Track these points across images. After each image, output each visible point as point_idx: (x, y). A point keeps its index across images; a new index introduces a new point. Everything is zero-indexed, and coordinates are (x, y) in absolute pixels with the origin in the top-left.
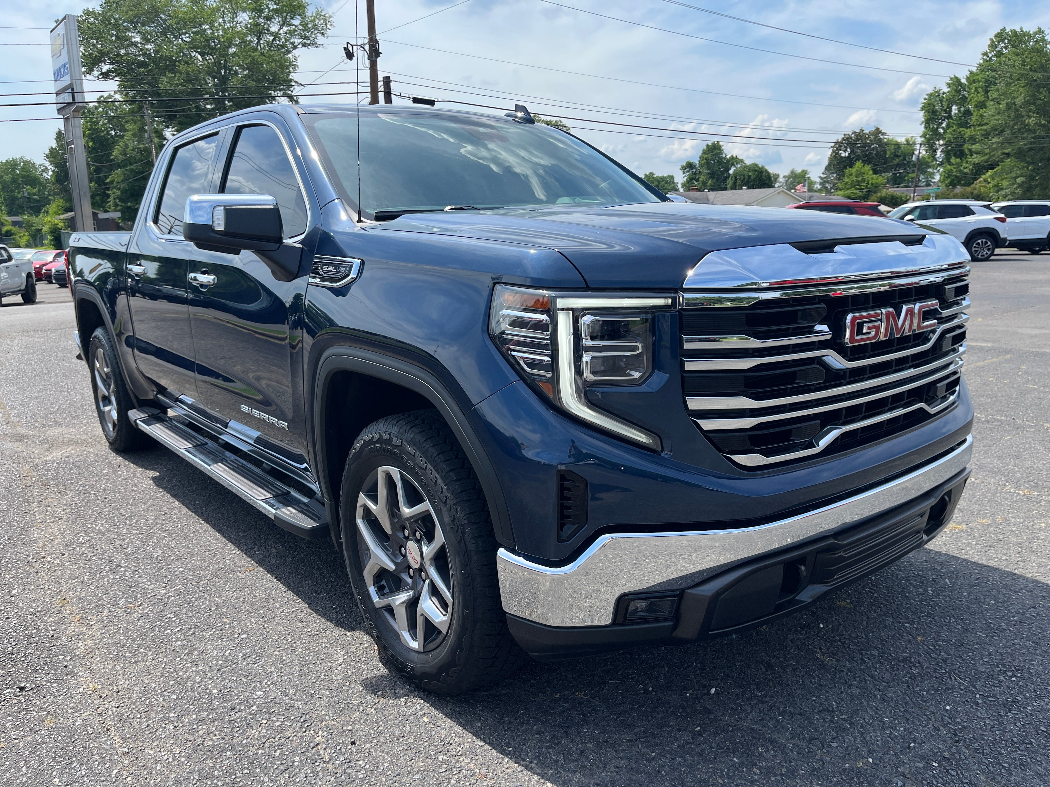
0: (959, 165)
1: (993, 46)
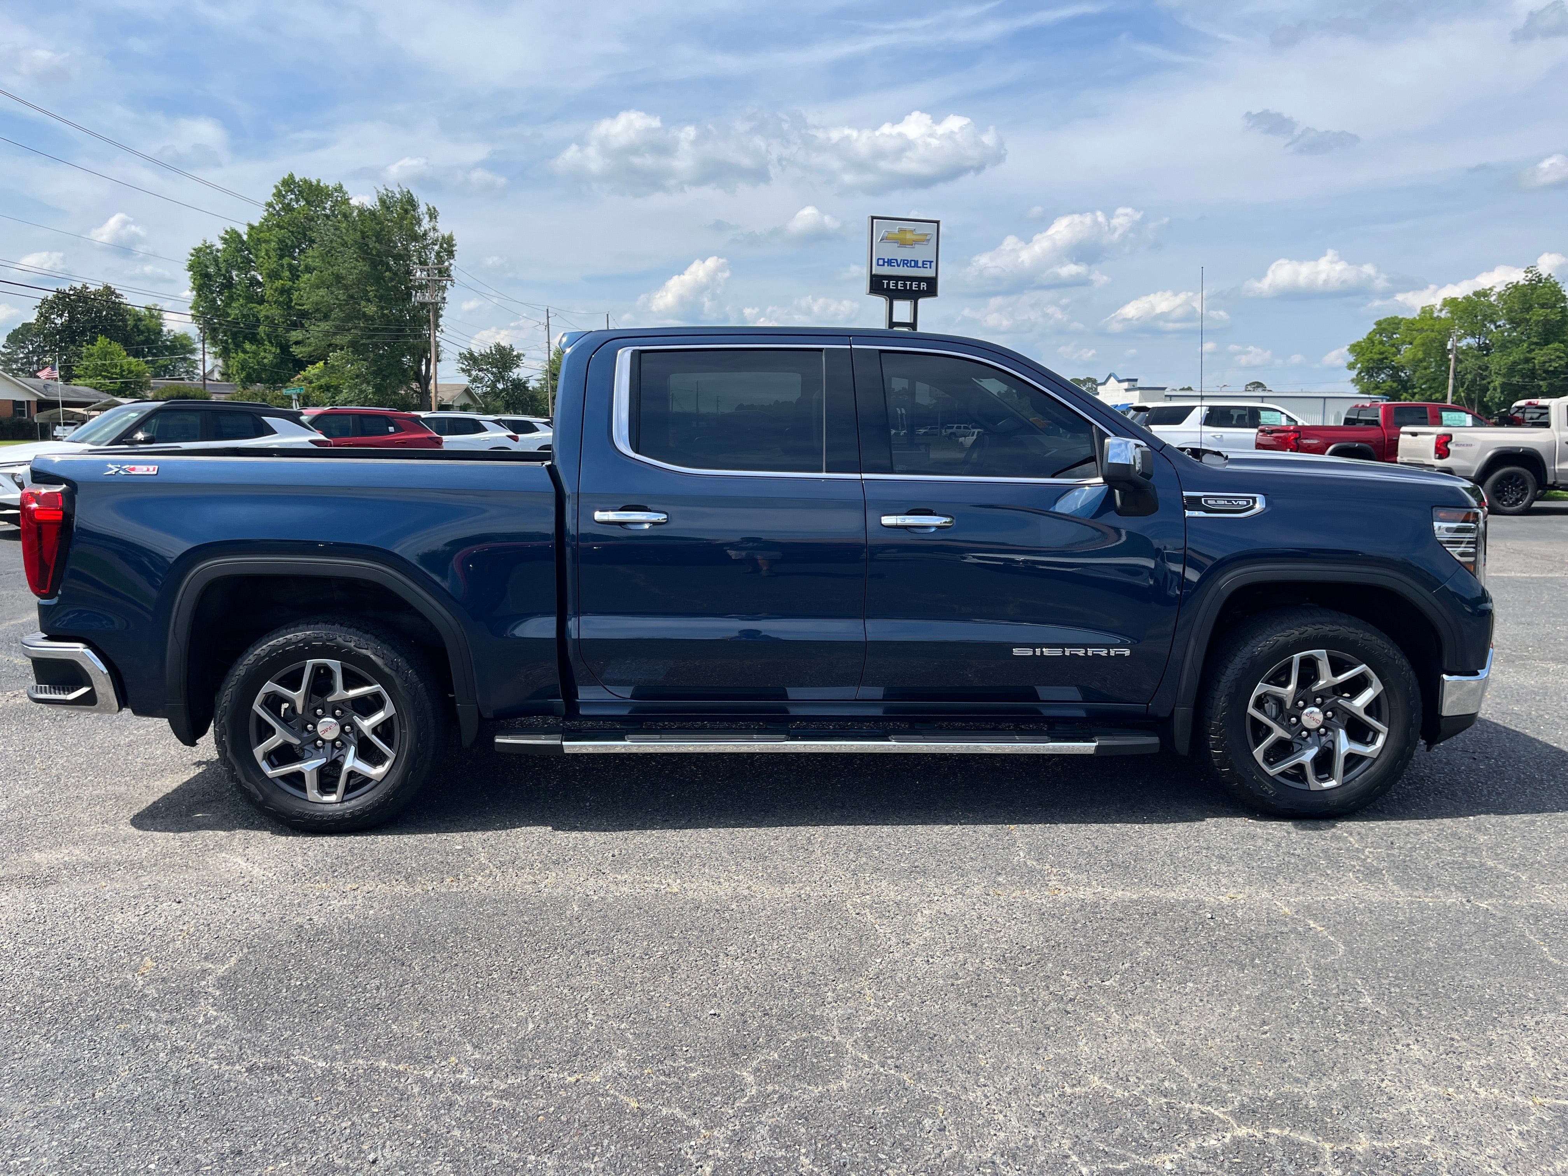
0: (255, 353)
1: (279, 195)
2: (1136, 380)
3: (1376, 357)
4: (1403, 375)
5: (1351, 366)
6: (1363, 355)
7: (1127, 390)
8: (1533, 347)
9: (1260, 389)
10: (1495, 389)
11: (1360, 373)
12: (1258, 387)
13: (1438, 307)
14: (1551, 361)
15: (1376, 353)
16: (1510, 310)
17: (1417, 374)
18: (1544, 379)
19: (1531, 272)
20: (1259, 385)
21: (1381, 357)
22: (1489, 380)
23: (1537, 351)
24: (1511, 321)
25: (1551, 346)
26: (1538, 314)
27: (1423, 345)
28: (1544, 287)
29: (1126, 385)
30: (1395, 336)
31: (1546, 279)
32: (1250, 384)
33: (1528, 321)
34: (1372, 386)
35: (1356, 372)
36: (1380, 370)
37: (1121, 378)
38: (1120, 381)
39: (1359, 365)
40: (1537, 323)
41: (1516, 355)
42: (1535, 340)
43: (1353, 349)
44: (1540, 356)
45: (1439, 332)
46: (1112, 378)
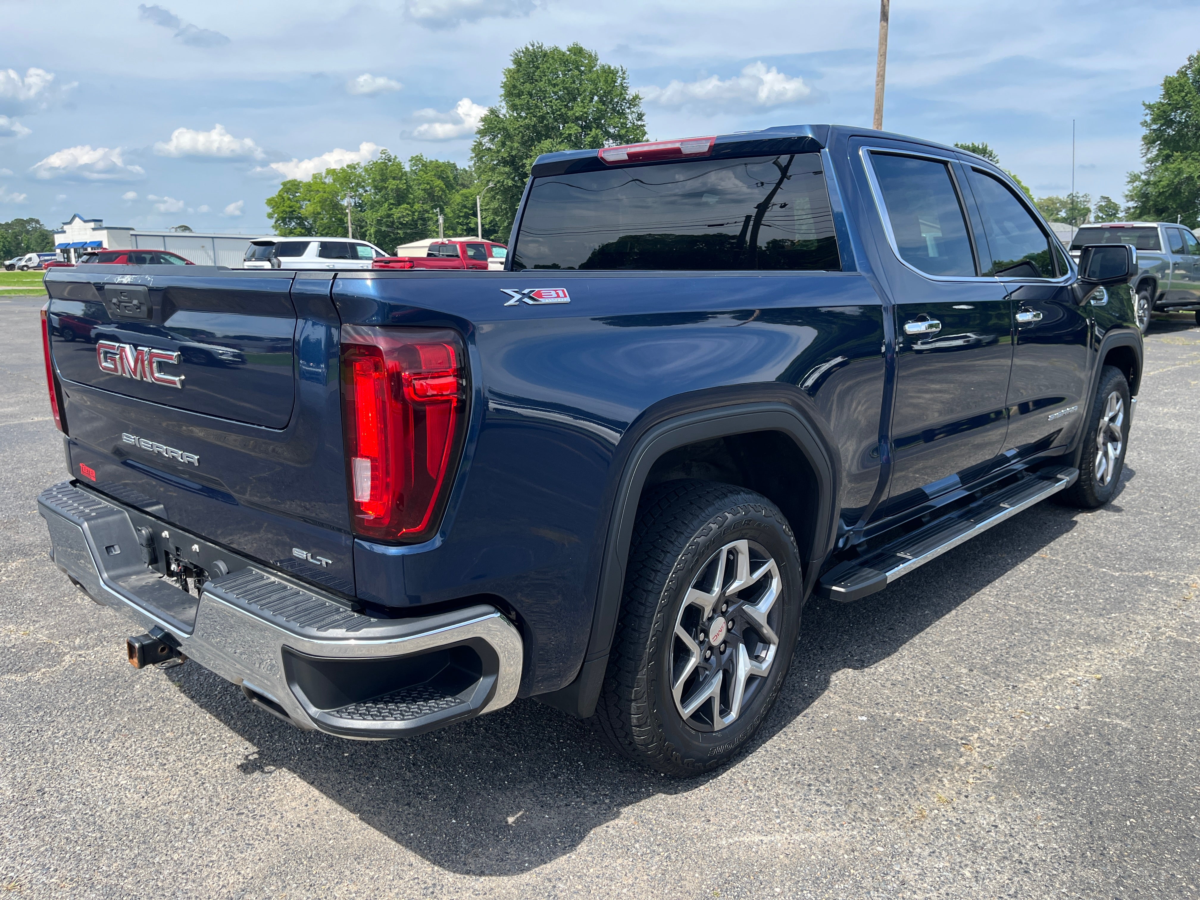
2: (101, 221)
3: (288, 209)
4: (306, 223)
5: (270, 216)
6: (278, 208)
7: (94, 229)
8: (391, 206)
9: (187, 231)
10: (370, 235)
11: (276, 222)
12: (185, 229)
13: (324, 175)
14: (403, 216)
15: (287, 207)
16: (374, 180)
17: (318, 224)
18: (400, 229)
19: (384, 153)
20: (186, 228)
21: (291, 210)
22: (365, 229)
23: (394, 210)
24: (376, 187)
25: (402, 206)
26: (392, 184)
27: (320, 202)
28: (392, 165)
29: (92, 225)
30: (297, 195)
31: (394, 159)
32: (179, 227)
33: (386, 188)
34: (288, 231)
35: (274, 220)
36: (291, 219)
37: (86, 219)
38: (85, 221)
39: (276, 215)
40: (392, 190)
41: (382, 211)
42: (392, 201)
43: (270, 202)
44: (397, 213)
45: (330, 193)
46: (77, 219)
